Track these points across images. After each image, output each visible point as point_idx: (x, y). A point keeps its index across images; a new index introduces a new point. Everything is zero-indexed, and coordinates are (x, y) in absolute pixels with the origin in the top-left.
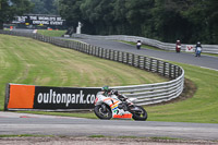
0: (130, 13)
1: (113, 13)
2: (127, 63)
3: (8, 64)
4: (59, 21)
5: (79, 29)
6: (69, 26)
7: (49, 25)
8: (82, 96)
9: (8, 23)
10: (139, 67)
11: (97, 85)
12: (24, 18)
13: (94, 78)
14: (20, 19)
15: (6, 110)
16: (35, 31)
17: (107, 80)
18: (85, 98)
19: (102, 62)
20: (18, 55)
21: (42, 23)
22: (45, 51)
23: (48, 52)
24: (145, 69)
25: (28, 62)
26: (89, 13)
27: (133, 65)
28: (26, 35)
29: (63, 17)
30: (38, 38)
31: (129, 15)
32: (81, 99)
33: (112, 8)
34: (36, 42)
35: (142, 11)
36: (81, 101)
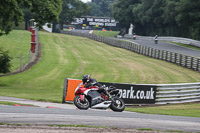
0: (179, 16)
1: (163, 16)
2: (175, 63)
3: (66, 61)
4: (113, 23)
5: (131, 30)
6: (122, 27)
7: (104, 27)
8: (132, 92)
9: (67, 24)
10: (186, 67)
11: (146, 82)
12: (82, 20)
13: (144, 76)
14: (78, 20)
15: (64, 102)
16: (91, 32)
17: (156, 78)
18: (135, 94)
19: (151, 61)
20: (76, 53)
21: (97, 25)
22: (100, 50)
23: (102, 51)
24: (192, 68)
25: (84, 60)
26: (141, 16)
27: (181, 65)
28: (83, 35)
29: (116, 19)
30: (93, 38)
31: (178, 18)
32: (132, 95)
33: (162, 12)
34: (92, 42)
35: (191, 14)
36: (132, 96)
